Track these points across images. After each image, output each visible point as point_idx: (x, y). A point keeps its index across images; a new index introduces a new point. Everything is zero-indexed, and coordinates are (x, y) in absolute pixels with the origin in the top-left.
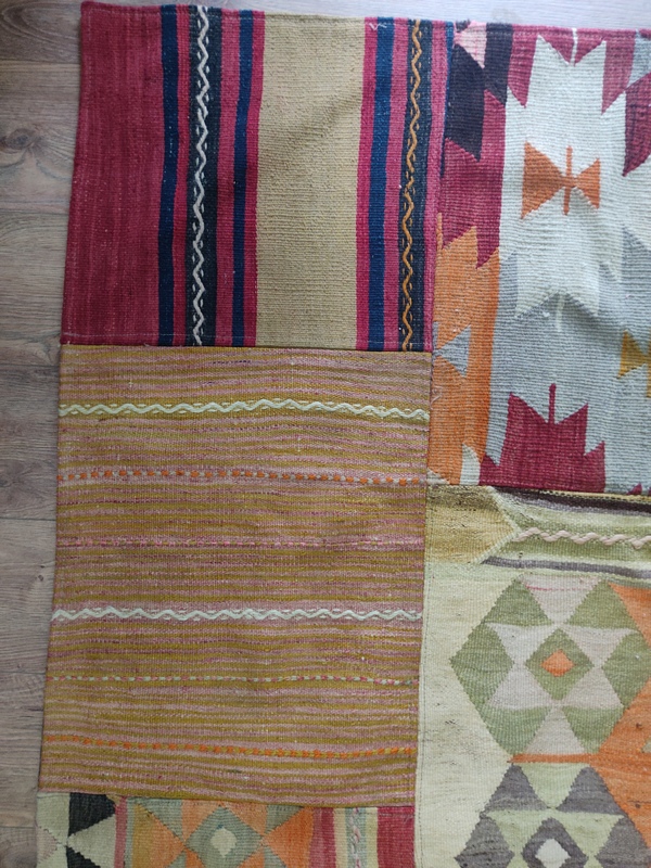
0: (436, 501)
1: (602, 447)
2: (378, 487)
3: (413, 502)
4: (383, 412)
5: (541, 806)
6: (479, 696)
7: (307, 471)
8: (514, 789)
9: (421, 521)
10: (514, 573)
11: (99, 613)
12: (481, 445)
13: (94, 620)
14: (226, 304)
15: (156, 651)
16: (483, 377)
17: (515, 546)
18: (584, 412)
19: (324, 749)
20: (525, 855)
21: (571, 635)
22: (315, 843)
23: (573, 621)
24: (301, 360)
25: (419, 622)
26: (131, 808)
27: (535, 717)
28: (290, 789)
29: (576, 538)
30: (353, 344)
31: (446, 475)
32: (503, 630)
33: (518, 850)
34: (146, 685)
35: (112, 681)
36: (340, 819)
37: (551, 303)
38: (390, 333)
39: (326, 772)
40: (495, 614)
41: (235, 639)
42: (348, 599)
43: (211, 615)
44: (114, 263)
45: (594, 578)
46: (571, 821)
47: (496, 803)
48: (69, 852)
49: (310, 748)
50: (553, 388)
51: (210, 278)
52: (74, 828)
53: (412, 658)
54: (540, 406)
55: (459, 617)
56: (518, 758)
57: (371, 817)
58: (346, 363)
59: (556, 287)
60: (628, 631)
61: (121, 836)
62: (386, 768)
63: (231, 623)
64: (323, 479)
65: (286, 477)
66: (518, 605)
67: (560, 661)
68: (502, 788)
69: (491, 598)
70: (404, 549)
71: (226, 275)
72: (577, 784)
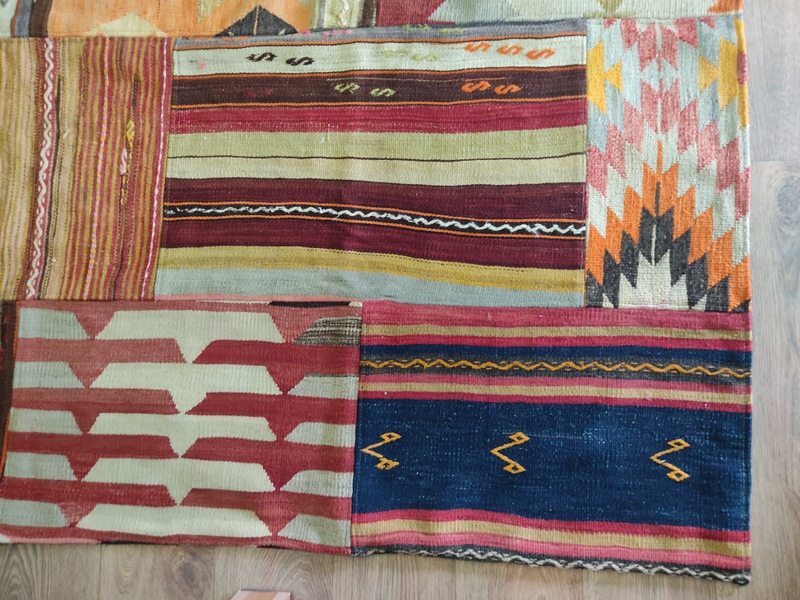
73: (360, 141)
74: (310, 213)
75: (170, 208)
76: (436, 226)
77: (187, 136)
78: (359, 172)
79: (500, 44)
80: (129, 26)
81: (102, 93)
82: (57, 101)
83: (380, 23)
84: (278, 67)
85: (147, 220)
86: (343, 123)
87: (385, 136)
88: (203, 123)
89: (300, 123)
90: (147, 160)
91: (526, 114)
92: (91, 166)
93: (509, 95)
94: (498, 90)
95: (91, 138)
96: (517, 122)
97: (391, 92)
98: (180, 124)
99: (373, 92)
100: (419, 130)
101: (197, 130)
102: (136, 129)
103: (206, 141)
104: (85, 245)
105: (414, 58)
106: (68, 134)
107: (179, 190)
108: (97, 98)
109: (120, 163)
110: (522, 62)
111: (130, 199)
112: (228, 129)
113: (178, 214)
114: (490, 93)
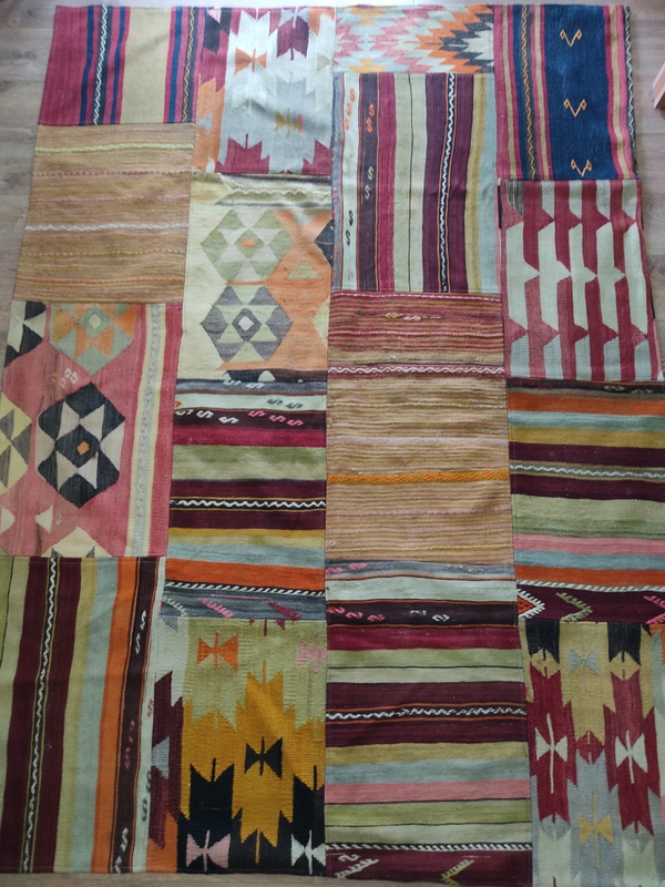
0: (195, 179)
1: (268, 157)
2: (170, 175)
3: (184, 179)
4: (173, 146)
5: (241, 303)
6: (214, 259)
7: (139, 170)
8: (228, 296)
9: (188, 188)
10: (230, 208)
11: (45, 228)
12: (215, 156)
13: (42, 231)
14: (109, 110)
15: (68, 243)
16: (217, 131)
17: (230, 196)
18: (260, 144)
19: (142, 278)
20: (233, 324)
21: (255, 232)
22: (137, 322)
23: (256, 226)
24: (140, 128)
25: (187, 228)
26: (53, 308)
27: (237, 266)
28: (124, 295)
29: (257, 192)
30: (162, 121)
31: (200, 168)
32: (225, 231)
33: (230, 322)
34: (65, 257)
35: (49, 256)
36: (148, 309)
37: (247, 103)
38: (178, 118)
39: (142, 287)
40: (222, 224)
41: (104, 237)
42: (156, 221)
43: (95, 228)
44: (63, 97)
45: (265, 209)
46: (254, 309)
47: (219, 302)
48: (24, 326)
49: (135, 279)
50: (247, 136)
51: (103, 101)
52: (27, 317)
53: (184, 243)
54: (242, 142)
55: (205, 226)
56: (230, 282)
57: (162, 308)
58: (158, 128)
59: (247, 97)
60: (279, 230)
61: (48, 320)
62: (171, 287)
63: (102, 231)
64: (146, 173)
65: (130, 173)
66: (232, 220)
67: (251, 242)
68: (223, 295)
69: (220, 219)
70: (182, 199)
71: (110, 100)
72: (258, 293)
73: (400, 184)
74: (444, 210)
75: (442, 288)
76: (451, 144)
77: (396, 281)
78: (419, 184)
79: (345, 113)
80: (322, 322)
81: (366, 336)
82: (370, 365)
83: (330, 173)
84: (353, 230)
85: (450, 303)
86: (388, 195)
87: (396, 171)
88: (388, 273)
89: (388, 218)
90: (411, 304)
91: (386, 101)
92: (415, 339)
93: (375, 109)
94: (372, 115)
95: (396, 341)
96: (391, 105)
97: (371, 169)
98: (388, 286)
99: (370, 178)
100: (393, 154)
101: (392, 276)
102: (391, 312)
103: (399, 269)
104: (467, 340)
105: (351, 156)
106: (394, 356)
107: (431, 282)
108: (369, 339)
109: (413, 321)
110: (356, 104)
111: (436, 313)
112: (392, 257)
113: (446, 284)
114: (374, 119)
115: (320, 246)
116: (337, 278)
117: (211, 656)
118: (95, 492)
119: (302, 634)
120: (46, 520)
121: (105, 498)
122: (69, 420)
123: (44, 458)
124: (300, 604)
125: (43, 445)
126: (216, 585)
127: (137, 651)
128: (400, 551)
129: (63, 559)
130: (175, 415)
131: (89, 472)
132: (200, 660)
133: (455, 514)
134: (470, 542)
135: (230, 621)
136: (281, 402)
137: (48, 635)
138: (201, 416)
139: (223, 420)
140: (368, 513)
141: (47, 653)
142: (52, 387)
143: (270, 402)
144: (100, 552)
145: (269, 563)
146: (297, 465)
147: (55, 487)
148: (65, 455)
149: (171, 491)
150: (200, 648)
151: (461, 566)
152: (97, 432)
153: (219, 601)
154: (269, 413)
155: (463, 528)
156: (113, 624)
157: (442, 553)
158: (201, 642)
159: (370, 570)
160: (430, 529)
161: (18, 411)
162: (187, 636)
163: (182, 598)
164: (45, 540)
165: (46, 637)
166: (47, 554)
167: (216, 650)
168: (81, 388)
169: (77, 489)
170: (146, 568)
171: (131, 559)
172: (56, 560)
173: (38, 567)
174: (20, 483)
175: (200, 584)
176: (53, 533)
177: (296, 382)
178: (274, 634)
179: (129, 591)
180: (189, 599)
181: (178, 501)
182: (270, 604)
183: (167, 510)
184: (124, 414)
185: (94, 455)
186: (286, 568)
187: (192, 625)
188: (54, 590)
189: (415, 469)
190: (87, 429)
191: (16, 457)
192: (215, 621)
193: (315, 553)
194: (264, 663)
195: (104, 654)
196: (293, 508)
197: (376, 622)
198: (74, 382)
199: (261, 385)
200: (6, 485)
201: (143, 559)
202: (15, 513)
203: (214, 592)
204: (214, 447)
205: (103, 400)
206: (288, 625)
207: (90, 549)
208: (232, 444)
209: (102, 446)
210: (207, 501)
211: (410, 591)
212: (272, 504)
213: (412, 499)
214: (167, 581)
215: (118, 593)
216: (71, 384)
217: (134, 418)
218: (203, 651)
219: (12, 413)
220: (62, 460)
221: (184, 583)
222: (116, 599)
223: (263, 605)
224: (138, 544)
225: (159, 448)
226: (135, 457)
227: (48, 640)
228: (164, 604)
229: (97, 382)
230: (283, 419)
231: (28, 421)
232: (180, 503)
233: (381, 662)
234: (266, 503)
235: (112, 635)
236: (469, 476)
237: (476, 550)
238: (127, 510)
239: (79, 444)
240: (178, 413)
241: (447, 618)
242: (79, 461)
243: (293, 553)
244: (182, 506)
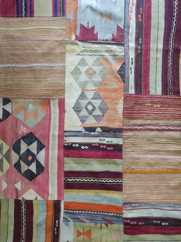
0: (67, 43)
1: (97, 33)
2: (57, 41)
3: (63, 43)
4: (57, 28)
5: (88, 99)
6: (76, 79)
7: (44, 39)
8: (83, 96)
9: (65, 47)
10: (82, 57)
11: (7, 66)
12: (75, 33)
13: (6, 67)
14: (29, 9)
15: (17, 72)
16: (75, 21)
17: (82, 51)
18: (94, 26)
19: (48, 88)
20: (85, 108)
21: (93, 68)
22: (47, 107)
23: (93, 65)
24: (43, 19)
25: (65, 66)
26: (14, 101)
27: (86, 83)
28: (42, 96)
29: (93, 49)
30: (52, 16)
31: (69, 38)
32: (80, 67)
33: (84, 107)
34: (16, 78)
35: (10, 78)
36: (51, 102)
37: (87, 7)
38: (58, 14)
39: (48, 92)
40: (79, 64)
41: (32, 70)
42: (52, 62)
43: (27, 66)
44: (8, 3)
45: (97, 57)
46: (93, 101)
47: (79, 98)
48: (3, 108)
49: (46, 89)
50: (88, 22)
51: (26, 5)
52: (4, 105)
53: (64, 73)
54: (86, 26)
55: (72, 65)
56: (83, 90)
57: (57, 101)
58: (51, 19)
59: (88, 4)
60: (103, 67)
61: (12, 106)
62: (59, 92)
63: (30, 67)
64: (47, 40)
65: (40, 40)
66: (83, 62)
67: (91, 72)
68: (80, 96)
69: (78, 61)
70: (62, 53)
71: (29, 4)
72: (94, 95)
73: (153, 46)
74: (171, 58)
75: (169, 93)
76: (175, 27)
77: (150, 90)
78: (161, 46)
79: (130, 12)
80: (120, 107)
81: (138, 113)
82: (140, 125)
83: (123, 41)
84: (133, 67)
85: (172, 99)
86: (148, 50)
87: (151, 40)
88: (147, 86)
89: (147, 61)
90: (156, 100)
91: (148, 6)
92: (158, 115)
93: (143, 10)
94: (141, 13)
95: (150, 115)
96: (150, 8)
97: (141, 38)
98: (147, 92)
99: (140, 43)
100: (150, 32)
101: (149, 87)
102: (148, 103)
103: (152, 85)
104: (179, 115)
105: (132, 32)
106: (149, 122)
107: (165, 90)
108: (139, 114)
109: (157, 107)
110: (134, 7)
111: (167, 104)
112: (149, 79)
113: (171, 91)
114: (142, 15)
115: (119, 74)
116: (126, 89)
117: (82, 236)
118: (36, 176)
119: (114, 229)
120: (18, 186)
121: (40, 178)
122: (24, 147)
123: (16, 162)
124: (113, 218)
125: (15, 157)
126: (82, 211)
127: (56, 233)
128: (151, 200)
129: (26, 201)
130: (64, 145)
131: (33, 168)
132: (78, 237)
133: (172, 186)
134: (177, 196)
135: (88, 225)
136: (104, 140)
137: (24, 227)
138: (74, 146)
139: (83, 147)
140: (138, 185)
141: (23, 234)
142: (16, 133)
143: (100, 140)
144: (39, 198)
145: (101, 203)
146: (112, 165)
147: (21, 173)
148: (23, 161)
149: (64, 175)
150: (78, 233)
151: (173, 205)
152: (35, 151)
153: (84, 217)
154: (100, 144)
155: (174, 191)
156: (46, 223)
157: (166, 200)
158: (78, 231)
159: (139, 206)
160: (162, 191)
161: (4, 144)
162: (73, 229)
163: (70, 216)
164: (19, 194)
165: (23, 228)
166: (20, 198)
167: (84, 234)
168: (27, 134)
169: (29, 174)
170: (56, 205)
171: (51, 201)
172: (24, 201)
173: (18, 203)
174: (8, 172)
175: (77, 211)
176: (22, 191)
177: (110, 132)
178: (104, 228)
179: (51, 213)
180: (73, 216)
181: (67, 179)
182: (103, 218)
183: (63, 182)
184: (44, 145)
185: (34, 161)
186: (108, 205)
187: (75, 225)
188: (24, 211)
189: (156, 168)
190: (31, 151)
191: (5, 162)
192: (82, 224)
193: (119, 200)
194: (101, 238)
195: (44, 234)
196: (110, 182)
197: (141, 225)
198: (24, 132)
199: (97, 133)
200: (3, 172)
201: (55, 201)
202: (7, 183)
203: (82, 213)
204: (80, 158)
205: (36, 139)
206: (109, 225)
207: (36, 197)
208: (87, 158)
209: (37, 157)
210: (78, 179)
211: (154, 214)
212: (102, 181)
213: (156, 180)
214: (65, 209)
215: (47, 213)
216: (23, 133)
217: (48, 146)
218: (79, 234)
219: (2, 144)
220: (22, 163)
221: (71, 210)
222: (47, 215)
223: (100, 218)
224: (53, 196)
225: (59, 158)
226: (50, 161)
227: (24, 229)
228: (64, 218)
229: (33, 132)
230: (105, 147)
231: (8, 148)
232: (68, 180)
233: (143, 239)
234: (100, 180)
235: (46, 228)
236: (178, 171)
237: (178, 199)
238: (48, 182)
239: (28, 157)
240: (65, 145)
241: (167, 224)
242: (29, 163)
243: (111, 200)
244: (69, 181)
